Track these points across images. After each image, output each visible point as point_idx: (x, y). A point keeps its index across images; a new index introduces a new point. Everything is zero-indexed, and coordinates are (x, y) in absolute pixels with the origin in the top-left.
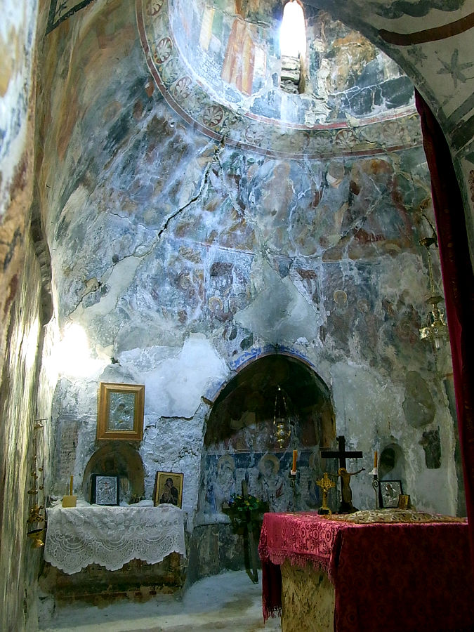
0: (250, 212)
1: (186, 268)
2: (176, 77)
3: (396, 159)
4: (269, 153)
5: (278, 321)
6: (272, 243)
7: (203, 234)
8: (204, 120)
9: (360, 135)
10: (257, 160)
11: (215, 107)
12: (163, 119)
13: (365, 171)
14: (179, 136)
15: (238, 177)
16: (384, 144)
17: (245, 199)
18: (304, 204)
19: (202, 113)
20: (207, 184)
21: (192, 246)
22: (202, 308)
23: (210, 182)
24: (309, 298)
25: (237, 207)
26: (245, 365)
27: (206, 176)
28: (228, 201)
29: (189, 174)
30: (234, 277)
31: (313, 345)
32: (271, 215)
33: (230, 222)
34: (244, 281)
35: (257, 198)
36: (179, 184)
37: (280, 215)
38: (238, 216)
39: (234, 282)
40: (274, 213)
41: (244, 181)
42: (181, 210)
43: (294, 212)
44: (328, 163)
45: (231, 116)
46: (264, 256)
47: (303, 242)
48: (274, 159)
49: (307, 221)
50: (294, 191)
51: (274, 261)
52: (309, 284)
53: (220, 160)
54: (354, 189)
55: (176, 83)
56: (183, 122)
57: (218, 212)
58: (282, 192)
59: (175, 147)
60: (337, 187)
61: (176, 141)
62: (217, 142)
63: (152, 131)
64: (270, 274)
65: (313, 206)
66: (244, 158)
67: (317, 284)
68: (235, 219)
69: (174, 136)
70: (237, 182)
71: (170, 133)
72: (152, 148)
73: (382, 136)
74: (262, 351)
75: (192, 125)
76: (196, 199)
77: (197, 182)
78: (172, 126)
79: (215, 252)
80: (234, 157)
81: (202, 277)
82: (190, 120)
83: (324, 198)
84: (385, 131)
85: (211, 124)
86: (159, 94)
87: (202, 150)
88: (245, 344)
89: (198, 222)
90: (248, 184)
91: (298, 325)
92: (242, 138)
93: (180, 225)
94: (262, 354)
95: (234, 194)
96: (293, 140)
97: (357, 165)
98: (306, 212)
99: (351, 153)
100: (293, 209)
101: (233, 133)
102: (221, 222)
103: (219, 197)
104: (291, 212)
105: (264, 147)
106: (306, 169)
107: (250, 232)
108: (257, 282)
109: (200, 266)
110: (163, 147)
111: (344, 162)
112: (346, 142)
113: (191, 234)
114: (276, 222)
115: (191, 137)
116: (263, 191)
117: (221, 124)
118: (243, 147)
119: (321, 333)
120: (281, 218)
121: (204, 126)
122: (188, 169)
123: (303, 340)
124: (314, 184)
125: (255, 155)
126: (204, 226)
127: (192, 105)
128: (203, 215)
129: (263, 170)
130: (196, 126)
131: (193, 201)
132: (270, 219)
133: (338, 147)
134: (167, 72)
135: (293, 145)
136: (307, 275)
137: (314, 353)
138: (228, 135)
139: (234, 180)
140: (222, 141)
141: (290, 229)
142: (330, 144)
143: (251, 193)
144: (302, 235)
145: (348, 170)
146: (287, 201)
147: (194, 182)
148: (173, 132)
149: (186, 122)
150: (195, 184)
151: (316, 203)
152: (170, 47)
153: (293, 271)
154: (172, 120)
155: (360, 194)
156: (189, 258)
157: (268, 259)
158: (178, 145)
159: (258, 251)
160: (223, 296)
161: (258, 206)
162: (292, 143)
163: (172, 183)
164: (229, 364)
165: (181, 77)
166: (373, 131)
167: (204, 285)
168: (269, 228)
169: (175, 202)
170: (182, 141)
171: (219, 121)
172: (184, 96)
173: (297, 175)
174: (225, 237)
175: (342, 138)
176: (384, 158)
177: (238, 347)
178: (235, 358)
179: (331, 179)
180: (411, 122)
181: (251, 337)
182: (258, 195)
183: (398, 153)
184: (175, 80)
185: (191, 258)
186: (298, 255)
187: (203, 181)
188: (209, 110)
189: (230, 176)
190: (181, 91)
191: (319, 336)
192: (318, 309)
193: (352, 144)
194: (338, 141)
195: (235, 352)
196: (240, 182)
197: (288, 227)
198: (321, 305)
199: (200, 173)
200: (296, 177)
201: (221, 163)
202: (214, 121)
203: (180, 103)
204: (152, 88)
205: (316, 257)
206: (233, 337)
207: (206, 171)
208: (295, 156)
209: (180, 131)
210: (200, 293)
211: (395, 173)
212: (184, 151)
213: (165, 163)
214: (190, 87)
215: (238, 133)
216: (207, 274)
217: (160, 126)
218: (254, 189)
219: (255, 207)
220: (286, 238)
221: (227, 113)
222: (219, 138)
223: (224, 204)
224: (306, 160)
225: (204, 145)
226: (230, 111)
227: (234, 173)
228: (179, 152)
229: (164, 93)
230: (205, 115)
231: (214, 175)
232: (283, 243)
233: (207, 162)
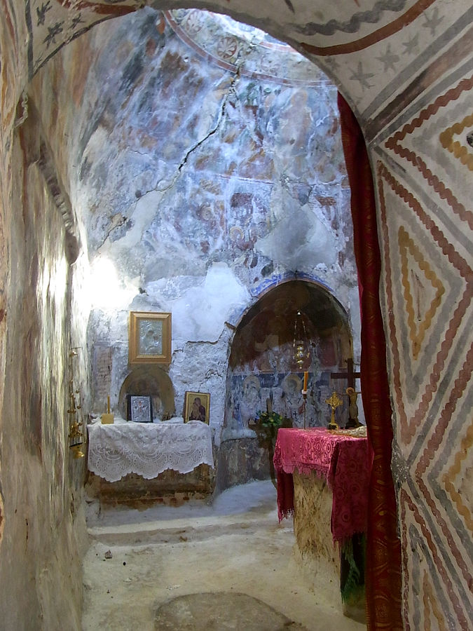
0: (269, 141)
1: (207, 200)
2: (186, 11)
4: (285, 81)
5: (297, 248)
6: (291, 172)
7: (222, 166)
8: (219, 52)
10: (274, 90)
11: (228, 39)
12: (176, 54)
14: (193, 71)
15: (255, 108)
17: (263, 130)
18: (322, 132)
19: (216, 45)
20: (225, 117)
21: (212, 179)
22: (223, 238)
23: (228, 115)
24: (328, 225)
25: (255, 138)
26: (266, 292)
27: (223, 108)
28: (246, 133)
29: (205, 107)
30: (254, 207)
31: (332, 271)
32: (289, 144)
33: (249, 153)
34: (264, 211)
35: (275, 128)
36: (196, 118)
37: (299, 143)
38: (256, 147)
39: (254, 211)
40: (292, 142)
41: (262, 111)
42: (199, 144)
43: (313, 140)
45: (245, 47)
46: (283, 185)
47: (322, 170)
48: (291, 87)
49: (326, 148)
50: (312, 119)
51: (294, 189)
52: (328, 211)
53: (237, 92)
55: (187, 17)
56: (196, 56)
57: (237, 144)
58: (300, 120)
59: (190, 81)
61: (192, 75)
62: (232, 74)
63: (166, 67)
64: (290, 203)
65: (331, 133)
66: (261, 88)
67: (336, 211)
68: (253, 150)
69: (189, 71)
70: (255, 113)
71: (184, 69)
72: (167, 84)
74: (282, 277)
75: (206, 58)
76: (214, 132)
77: (214, 115)
78: (186, 61)
79: (234, 183)
80: (250, 87)
81: (222, 208)
82: (204, 54)
85: (226, 56)
86: (171, 30)
87: (217, 83)
88: (266, 271)
89: (217, 154)
90: (265, 114)
91: (317, 251)
92: (257, 68)
93: (199, 158)
94: (282, 280)
95: (251, 125)
96: (309, 67)
98: (325, 139)
100: (312, 137)
101: (248, 63)
102: (240, 154)
103: (237, 128)
104: (310, 141)
105: (280, 76)
106: (324, 95)
107: (269, 162)
108: (276, 210)
109: (221, 198)
110: (179, 83)
113: (210, 166)
114: (295, 151)
115: (206, 71)
116: (280, 120)
117: (235, 55)
118: (259, 77)
119: (340, 258)
120: (300, 146)
121: (219, 58)
122: (204, 103)
123: (322, 265)
124: (332, 111)
125: (272, 85)
126: (224, 158)
127: (205, 38)
128: (222, 147)
129: (280, 99)
130: (210, 58)
131: (211, 134)
132: (289, 148)
135: (310, 72)
136: (326, 202)
137: (332, 279)
138: (243, 66)
139: (251, 111)
140: (238, 72)
141: (308, 157)
143: (269, 123)
144: (321, 163)
146: (305, 128)
147: (211, 115)
148: (187, 67)
149: (200, 56)
150: (212, 117)
151: (335, 130)
153: (312, 198)
154: (186, 56)
156: (209, 190)
157: (287, 187)
158: (193, 79)
159: (277, 180)
160: (243, 226)
161: (276, 136)
162: (309, 70)
163: (190, 117)
164: (251, 291)
167: (225, 215)
168: (288, 157)
169: (193, 136)
170: (197, 75)
171: (233, 52)
172: (197, 29)
173: (314, 102)
174: (244, 168)
177: (259, 274)
178: (257, 285)
181: (272, 265)
182: (276, 125)
184: (186, 14)
185: (212, 190)
186: (318, 183)
187: (220, 114)
188: (223, 41)
189: (247, 107)
190: (193, 25)
191: (338, 261)
192: (337, 235)
195: (256, 279)
196: (258, 112)
197: (306, 155)
198: (340, 231)
199: (217, 106)
200: (314, 105)
201: (238, 95)
202: (228, 53)
203: (193, 38)
204: (163, 25)
205: (335, 184)
206: (254, 265)
207: (222, 103)
208: (312, 84)
209: (195, 65)
210: (222, 224)
212: (200, 85)
213: (181, 97)
214: (202, 20)
215: (254, 63)
216: (227, 205)
217: (174, 62)
218: (271, 118)
219: (273, 137)
220: (306, 166)
221: (241, 44)
222: (234, 70)
223: (242, 135)
224: (323, 86)
225: (220, 78)
226: (244, 41)
227: (251, 104)
228: (195, 85)
229: (175, 28)
230: (219, 46)
231: (231, 107)
232: (302, 171)
233: (223, 95)
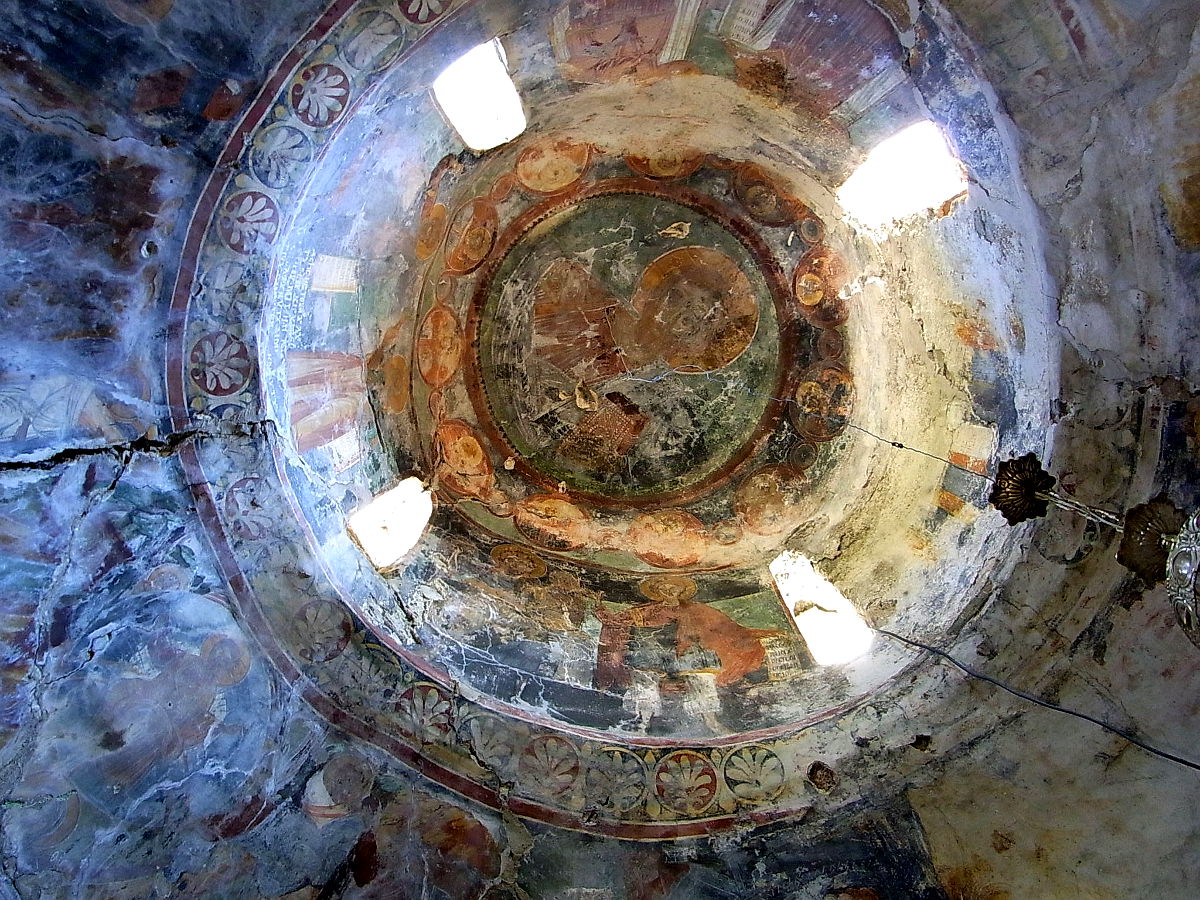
0: (62, 668)
2: (272, 177)
3: (518, 841)
4: (237, 584)
6: (25, 824)
8: (199, 347)
9: (465, 725)
10: (199, 571)
11: (243, 353)
12: (156, 203)
13: (421, 827)
14: (126, 292)
15: (123, 553)
16: (511, 785)
17: (82, 623)
18: (202, 800)
19: (214, 326)
23: (55, 481)
25: (43, 617)
28: (40, 576)
29: (39, 392)
32: (100, 737)
35: (112, 655)
37: (123, 767)
38: (20, 640)
40: (112, 740)
41: (128, 579)
44: (339, 748)
45: (248, 414)
48: (234, 614)
49: (170, 858)
50: (208, 741)
53: (130, 467)
54: (363, 861)
55: (256, 186)
56: (168, 280)
58: (182, 710)
59: (93, 298)
60: (322, 823)
61: (110, 293)
62: (165, 426)
63: (109, 186)
65: (218, 830)
66: (179, 532)
69: (120, 277)
70: (110, 562)
71: (121, 256)
72: (59, 216)
73: (514, 763)
75: (170, 317)
77: (31, 433)
78: (144, 252)
80: (162, 501)
82: (180, 303)
83: (266, 831)
84: (530, 751)
85: (199, 374)
86: (217, 148)
87: (122, 395)
90: (127, 595)
92: (219, 482)
95: (74, 579)
96: (310, 613)
97: (411, 799)
98: (191, 830)
99: (415, 758)
100: (167, 784)
101: (214, 451)
103: (32, 535)
104: (153, 791)
105: (243, 558)
106: (278, 715)
110: (78, 262)
111: (384, 768)
112: (421, 719)
115: (141, 335)
116: (143, 653)
117: (215, 402)
118: (200, 505)
121: (186, 358)
122: (51, 382)
124: (267, 772)
125: (205, 556)
127: (220, 282)
129: (193, 609)
130: (172, 331)
132: (86, 748)
133: (395, 719)
134: (277, 142)
135: (301, 624)
138: (202, 439)
139: (107, 546)
140: (177, 439)
141: (105, 835)
142: (379, 697)
143: (112, 626)
145: (381, 796)
146: (171, 747)
147: (27, 422)
148: (129, 265)
149: (172, 290)
150: (23, 429)
151: (233, 829)
152: (332, 114)
154: (161, 238)
155: (368, 888)
158: (102, 303)
161: (94, 676)
162: (303, 616)
165: (275, 195)
166: (502, 736)
168: (58, 771)
170: (120, 310)
171: (218, 391)
173: (247, 709)
175: (418, 702)
176: (491, 825)
179: (317, 792)
180: (605, 761)
182: (120, 653)
183: (534, 830)
184: (263, 177)
188: (230, 342)
189: (110, 528)
190: (242, 220)
193: (433, 734)
194: (406, 703)
196: (117, 570)
197: (107, 824)
199: (60, 430)
200: (240, 713)
201: (126, 476)
202: (209, 376)
203: (213, 240)
204: (229, 109)
208: (280, 658)
209: (143, 288)
211: (497, 881)
212: (94, 338)
214: (260, 242)
215: (224, 465)
217: (131, 205)
218: (128, 621)
219: (85, 672)
220: (75, 853)
221: (248, 397)
222: (180, 423)
223: (25, 567)
224: (296, 693)
225: (138, 392)
226: (258, 403)
227: (125, 533)
228: (85, 321)
229: (225, 160)
230: (212, 339)
231: (81, 477)
232: (55, 857)
233: (100, 433)
